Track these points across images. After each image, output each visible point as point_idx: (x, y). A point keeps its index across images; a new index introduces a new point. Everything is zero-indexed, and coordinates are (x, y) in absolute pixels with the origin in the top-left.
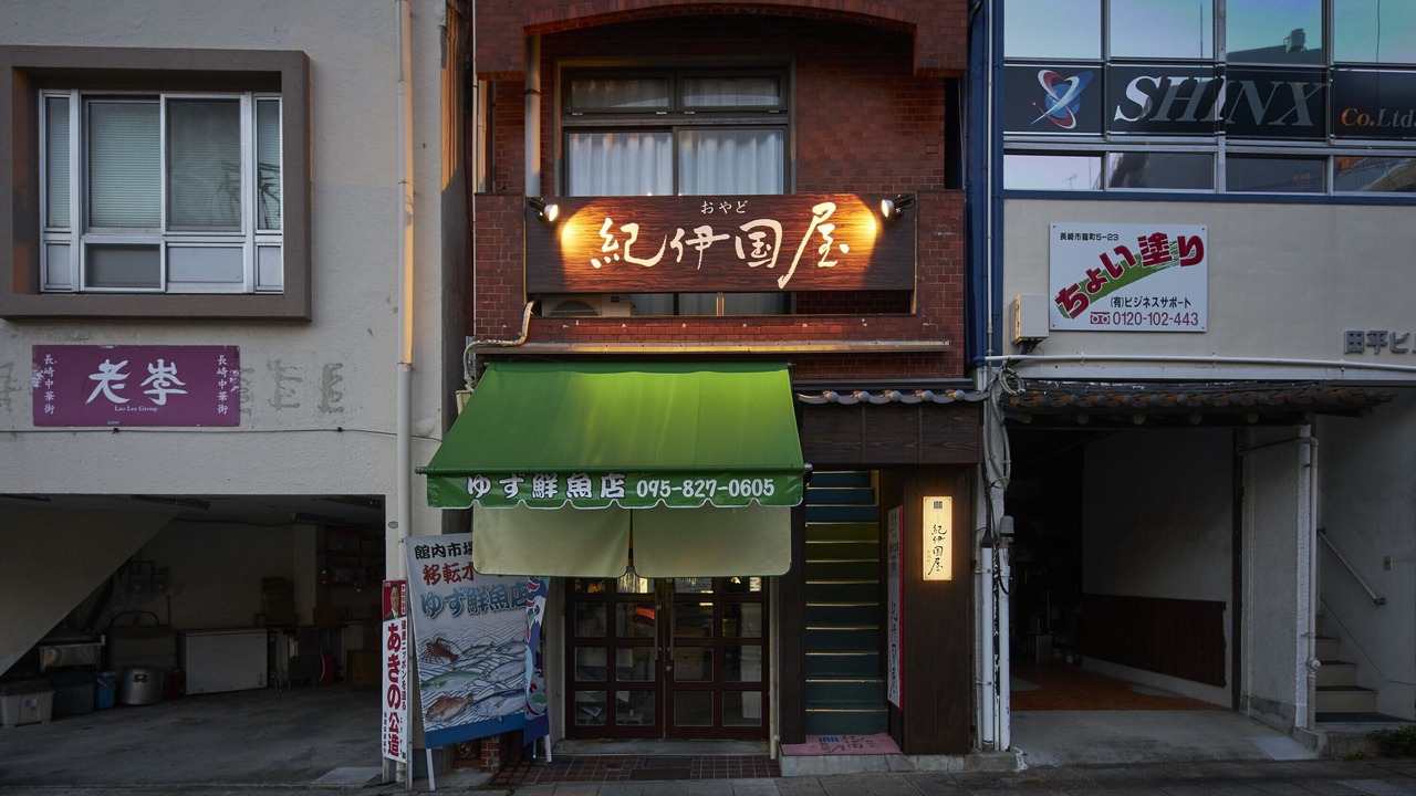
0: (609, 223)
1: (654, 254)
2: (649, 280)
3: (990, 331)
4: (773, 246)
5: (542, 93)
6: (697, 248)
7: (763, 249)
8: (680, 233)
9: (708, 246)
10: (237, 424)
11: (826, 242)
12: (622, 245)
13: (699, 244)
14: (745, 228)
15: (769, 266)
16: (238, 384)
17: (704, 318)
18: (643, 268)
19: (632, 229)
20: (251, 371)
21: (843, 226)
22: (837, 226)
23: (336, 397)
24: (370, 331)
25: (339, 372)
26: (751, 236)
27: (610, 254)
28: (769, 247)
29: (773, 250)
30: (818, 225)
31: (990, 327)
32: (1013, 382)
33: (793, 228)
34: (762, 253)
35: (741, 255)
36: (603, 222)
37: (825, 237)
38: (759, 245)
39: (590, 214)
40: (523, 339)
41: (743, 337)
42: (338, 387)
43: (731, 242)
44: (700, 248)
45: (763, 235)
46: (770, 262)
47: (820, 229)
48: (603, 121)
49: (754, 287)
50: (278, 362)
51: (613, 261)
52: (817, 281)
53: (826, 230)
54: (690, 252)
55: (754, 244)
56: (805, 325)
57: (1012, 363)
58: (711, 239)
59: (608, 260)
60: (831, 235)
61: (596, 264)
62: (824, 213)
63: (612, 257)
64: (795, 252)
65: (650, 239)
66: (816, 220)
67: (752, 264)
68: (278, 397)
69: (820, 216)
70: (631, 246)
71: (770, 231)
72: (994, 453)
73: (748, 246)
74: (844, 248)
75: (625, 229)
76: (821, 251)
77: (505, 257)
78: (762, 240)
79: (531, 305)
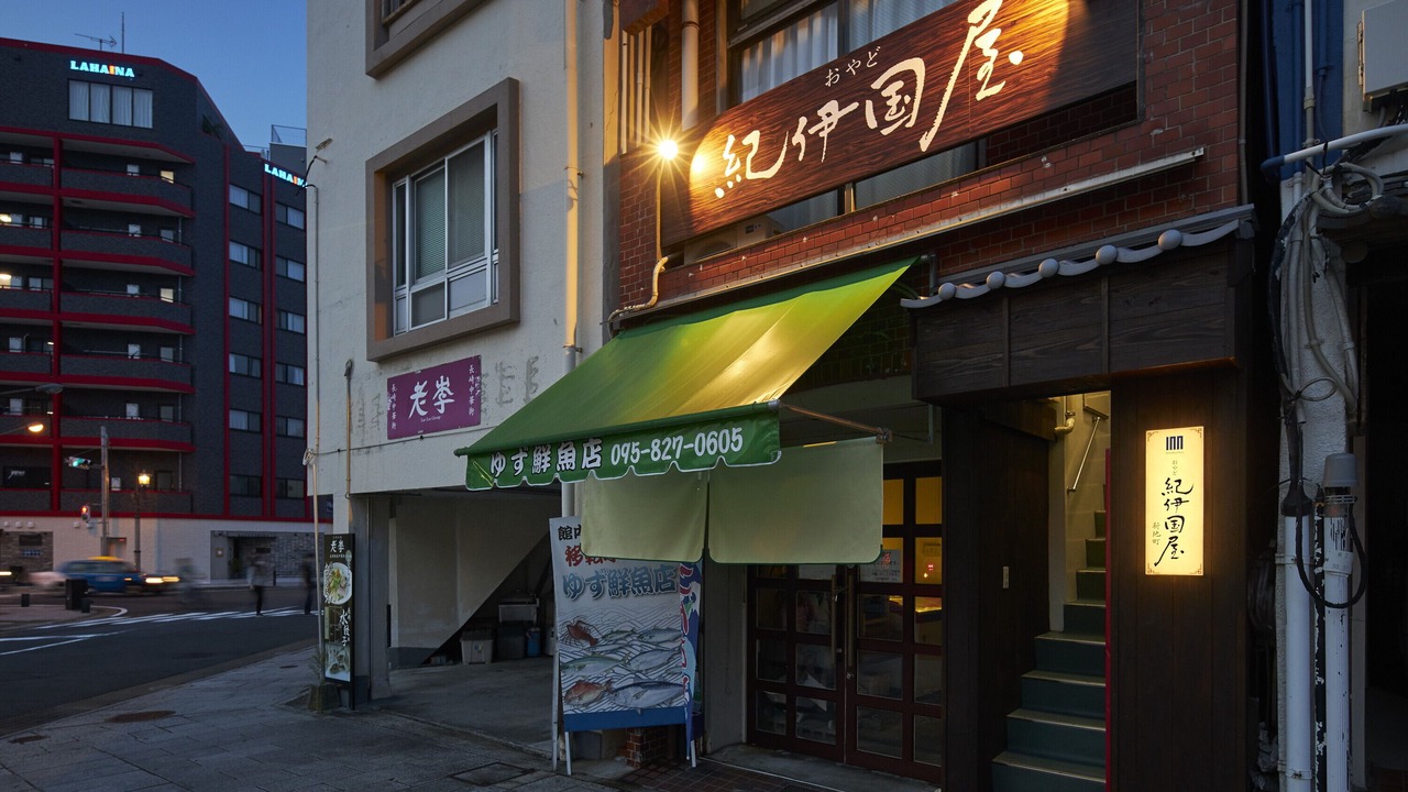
0: (732, 139)
1: (774, 161)
2: (770, 194)
3: (1309, 103)
4: (913, 95)
5: (701, 24)
6: (821, 134)
7: (900, 104)
8: (803, 121)
9: (833, 127)
10: (479, 423)
11: (988, 59)
12: (743, 162)
13: (823, 129)
14: (876, 85)
15: (908, 125)
16: (480, 388)
17: (826, 223)
18: (764, 181)
19: (754, 138)
20: (487, 375)
21: (1014, 23)
22: (1004, 29)
23: (534, 388)
24: (555, 321)
25: (536, 365)
26: (885, 94)
27: (733, 177)
28: (907, 99)
29: (912, 101)
30: (976, 38)
31: (1309, 94)
33: (941, 57)
34: (898, 111)
35: (872, 123)
36: (726, 142)
37: (986, 53)
38: (893, 103)
39: (715, 137)
40: (654, 299)
41: (874, 234)
42: (534, 380)
43: (861, 110)
44: (823, 134)
45: (899, 84)
46: (908, 120)
47: (979, 44)
48: (765, 23)
49: (887, 163)
50: (501, 364)
51: (736, 184)
52: (974, 123)
53: (986, 43)
54: (814, 141)
55: (888, 103)
56: (955, 194)
57: (1362, 150)
58: (837, 115)
59: (730, 184)
60: (996, 45)
61: (720, 193)
62: (988, 14)
63: (734, 180)
64: (944, 91)
65: (770, 143)
66: (973, 32)
67: (885, 132)
68: (501, 395)
69: (978, 25)
70: (753, 159)
71: (909, 76)
73: (881, 107)
74: (1016, 58)
75: (746, 141)
76: (980, 77)
77: (642, 215)
78: (898, 93)
79: (666, 259)
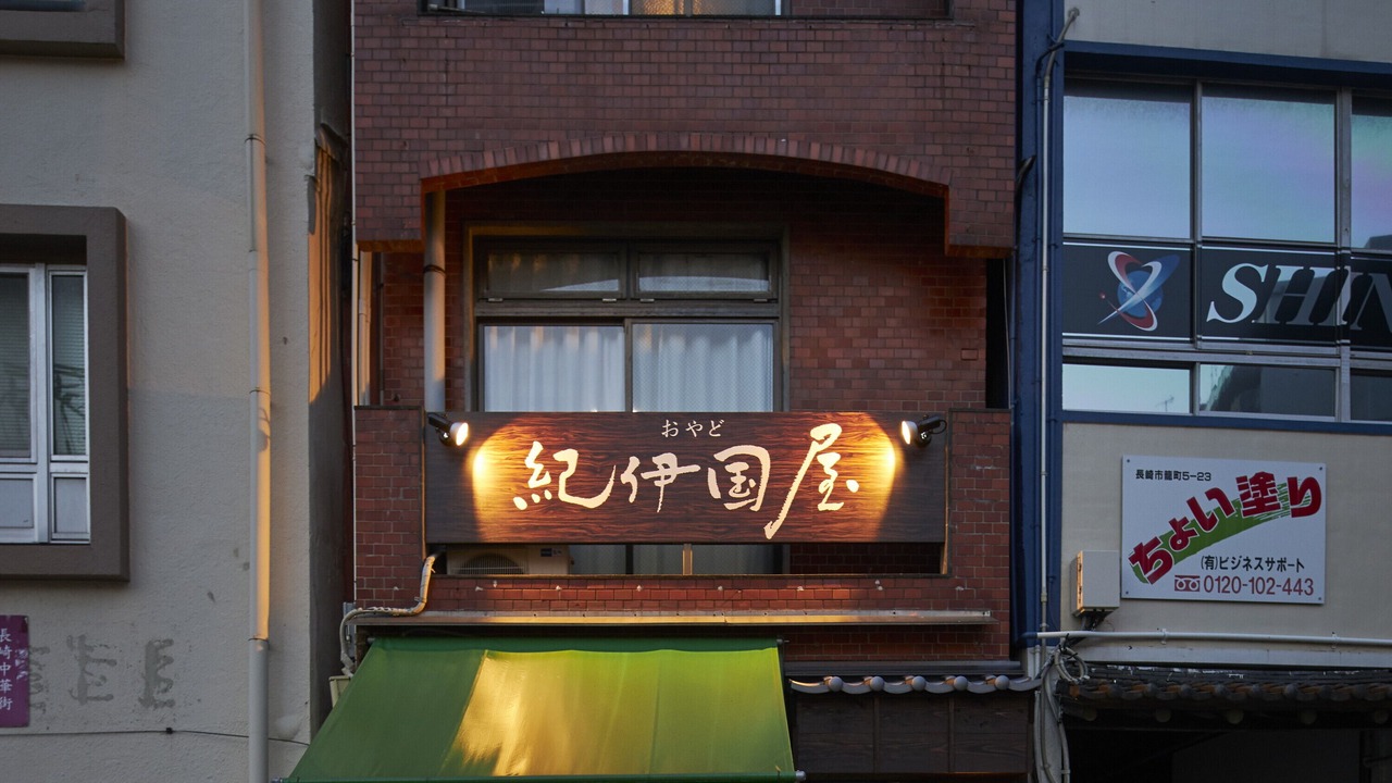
0: (537, 448)
1: (598, 491)
2: (593, 526)
3: (1044, 599)
4: (758, 482)
5: (448, 270)
6: (657, 483)
7: (745, 486)
8: (634, 462)
9: (671, 481)
10: (25, 724)
11: (829, 477)
12: (555, 478)
13: (659, 478)
14: (721, 456)
15: (752, 508)
16: (27, 668)
17: (665, 578)
18: (584, 509)
19: (569, 457)
20: (45, 650)
21: (851, 455)
22: (843, 456)
23: (163, 685)
24: (211, 595)
25: (168, 651)
26: (729, 468)
27: (540, 490)
28: (752, 483)
29: (757, 487)
30: (818, 454)
31: (1044, 593)
32: (1073, 667)
33: (783, 457)
34: (743, 491)
35: (715, 493)
36: (530, 447)
37: (827, 470)
38: (739, 480)
39: (512, 436)
40: (422, 605)
41: (718, 604)
42: (163, 673)
43: (703, 475)
44: (660, 484)
45: (745, 466)
46: (754, 503)
47: (821, 459)
48: (530, 310)
49: (731, 537)
50: (82, 638)
51: (543, 500)
52: (817, 529)
53: (829, 461)
54: (647, 488)
55: (733, 479)
56: (801, 589)
57: (1073, 641)
58: (675, 471)
59: (536, 499)
60: (836, 467)
61: (521, 504)
62: (827, 437)
63: (542, 495)
64: (787, 490)
65: (593, 470)
66: (815, 448)
67: (730, 506)
68: (83, 686)
69: (821, 442)
70: (568, 480)
71: (754, 462)
72: (1049, 759)
73: (725, 481)
74: (853, 486)
75: (560, 456)
76: (822, 489)
77: (396, 494)
78: (743, 473)
79: (432, 559)
